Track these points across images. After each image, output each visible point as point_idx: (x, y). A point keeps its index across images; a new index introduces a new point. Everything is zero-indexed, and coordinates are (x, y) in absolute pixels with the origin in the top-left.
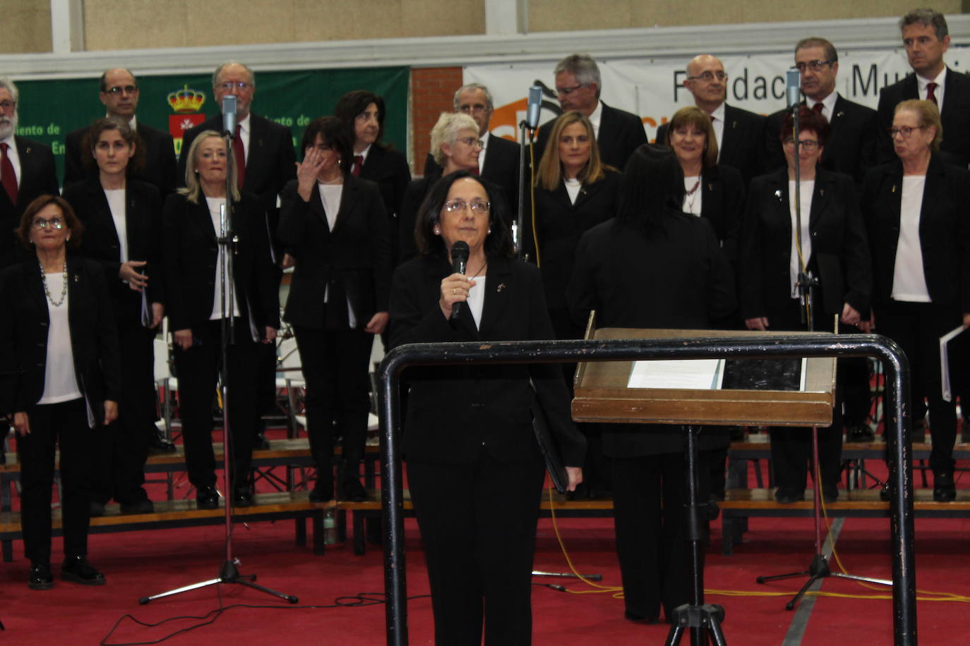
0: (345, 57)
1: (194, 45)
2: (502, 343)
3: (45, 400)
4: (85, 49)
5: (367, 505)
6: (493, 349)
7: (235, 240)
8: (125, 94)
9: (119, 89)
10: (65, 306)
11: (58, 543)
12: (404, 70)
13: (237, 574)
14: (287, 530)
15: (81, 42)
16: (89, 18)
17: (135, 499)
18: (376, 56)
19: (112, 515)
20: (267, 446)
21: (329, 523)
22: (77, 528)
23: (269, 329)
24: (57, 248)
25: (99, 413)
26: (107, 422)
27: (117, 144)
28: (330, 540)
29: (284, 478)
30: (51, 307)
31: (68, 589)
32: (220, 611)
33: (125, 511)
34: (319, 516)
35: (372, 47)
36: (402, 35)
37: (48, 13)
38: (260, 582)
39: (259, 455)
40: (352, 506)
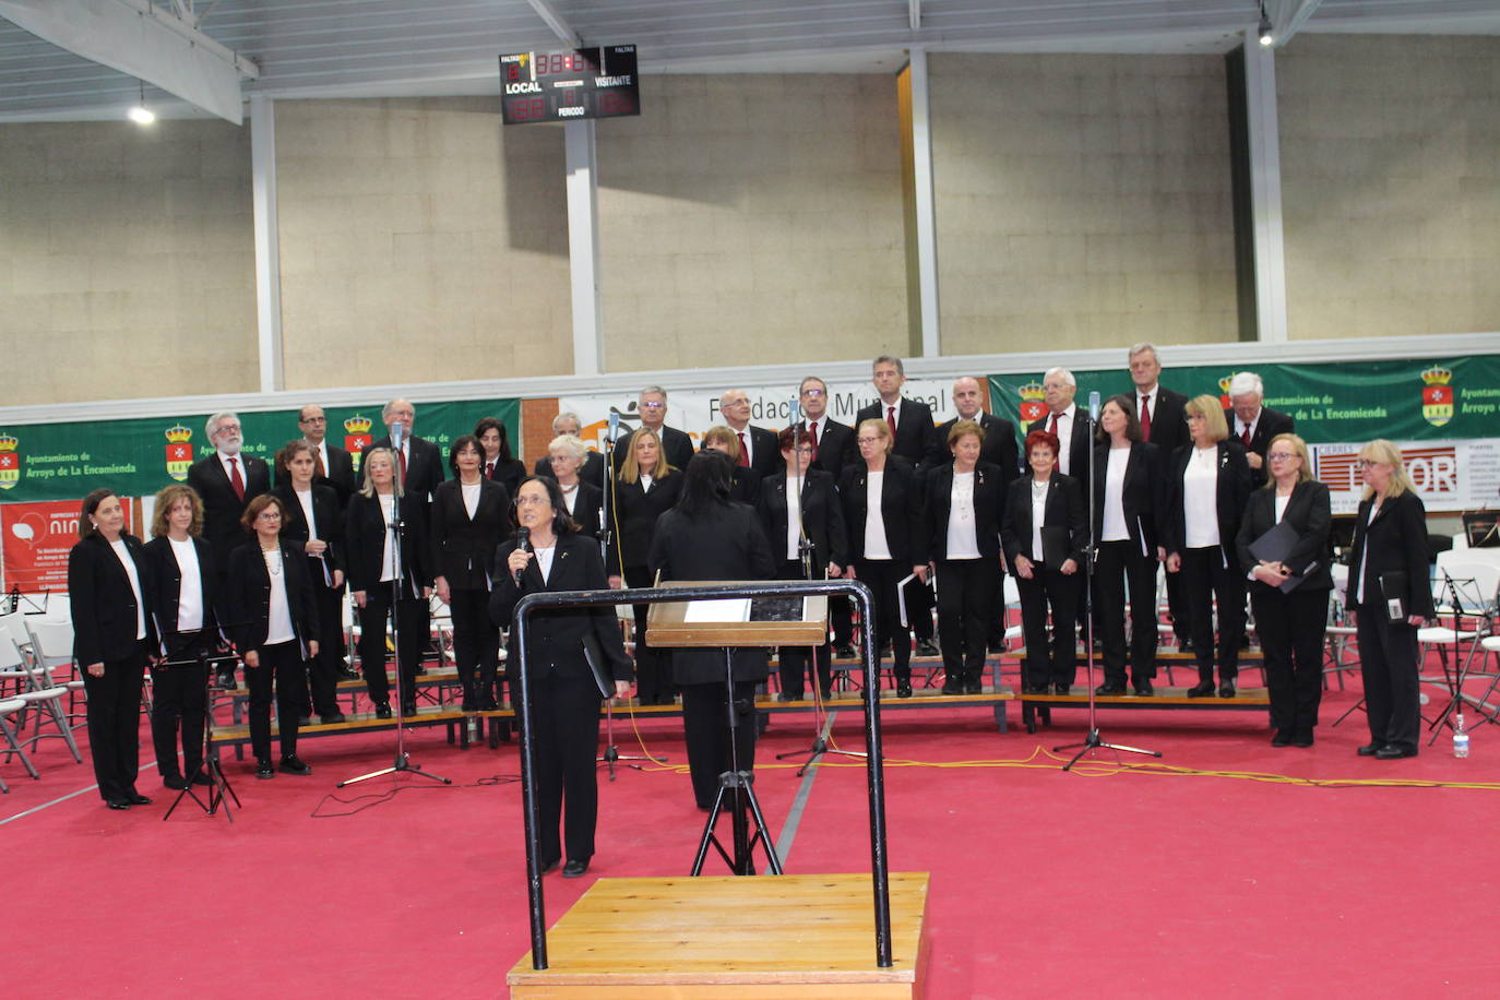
0: (473, 392)
1: (363, 385)
2: (599, 591)
3: (268, 642)
4: (284, 389)
5: (498, 713)
6: (593, 596)
7: (402, 525)
8: (318, 423)
9: (313, 420)
10: (281, 574)
11: (276, 746)
12: (517, 400)
13: (407, 765)
14: (441, 732)
15: (281, 384)
16: (287, 367)
17: (330, 712)
18: (495, 391)
19: (315, 724)
20: (426, 673)
21: (472, 726)
22: (289, 736)
23: (426, 588)
24: (273, 536)
25: (308, 649)
26: (312, 656)
27: (308, 461)
28: (472, 739)
29: (437, 696)
30: (271, 576)
31: (286, 779)
32: (395, 791)
33: (324, 722)
34: (463, 722)
35: (492, 384)
36: (514, 375)
38: (422, 770)
39: (419, 679)
40: (486, 714)
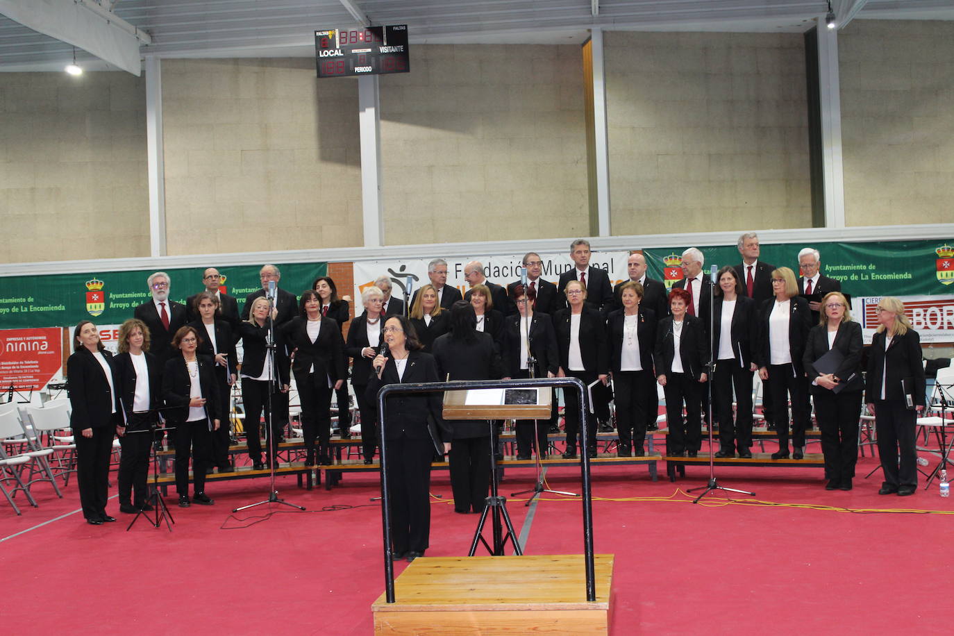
0: (295, 258)
1: (221, 252)
4: (167, 255)
5: (331, 467)
7: (275, 346)
8: (214, 279)
9: (211, 276)
10: (198, 377)
11: (191, 486)
12: (324, 264)
13: (276, 498)
14: (293, 480)
15: (165, 251)
16: (169, 239)
18: (311, 257)
19: (216, 473)
20: (285, 441)
21: (314, 476)
22: (200, 481)
23: (285, 385)
24: (193, 352)
25: (213, 424)
26: (216, 429)
27: (209, 305)
28: (314, 484)
29: (286, 459)
30: (191, 378)
32: (271, 514)
33: (220, 471)
34: (309, 473)
35: (308, 253)
36: (323, 247)
37: (149, 237)
38: (285, 502)
39: (281, 445)
40: (325, 467)
